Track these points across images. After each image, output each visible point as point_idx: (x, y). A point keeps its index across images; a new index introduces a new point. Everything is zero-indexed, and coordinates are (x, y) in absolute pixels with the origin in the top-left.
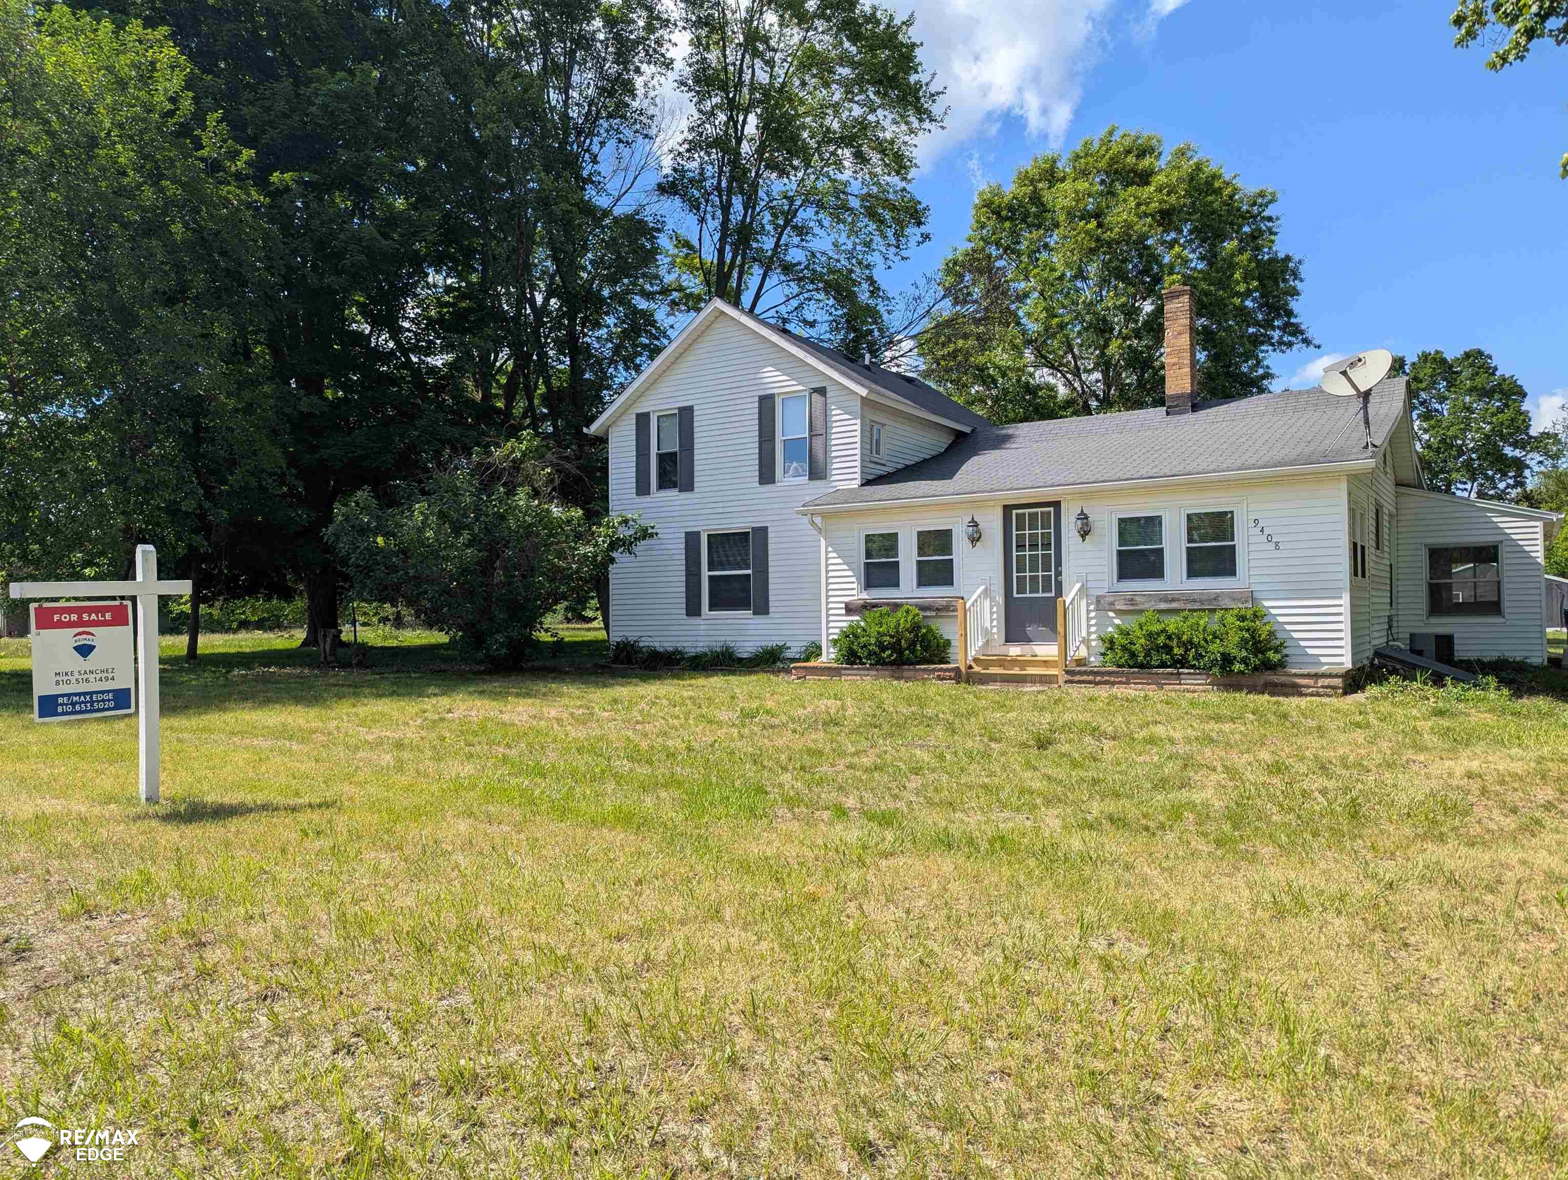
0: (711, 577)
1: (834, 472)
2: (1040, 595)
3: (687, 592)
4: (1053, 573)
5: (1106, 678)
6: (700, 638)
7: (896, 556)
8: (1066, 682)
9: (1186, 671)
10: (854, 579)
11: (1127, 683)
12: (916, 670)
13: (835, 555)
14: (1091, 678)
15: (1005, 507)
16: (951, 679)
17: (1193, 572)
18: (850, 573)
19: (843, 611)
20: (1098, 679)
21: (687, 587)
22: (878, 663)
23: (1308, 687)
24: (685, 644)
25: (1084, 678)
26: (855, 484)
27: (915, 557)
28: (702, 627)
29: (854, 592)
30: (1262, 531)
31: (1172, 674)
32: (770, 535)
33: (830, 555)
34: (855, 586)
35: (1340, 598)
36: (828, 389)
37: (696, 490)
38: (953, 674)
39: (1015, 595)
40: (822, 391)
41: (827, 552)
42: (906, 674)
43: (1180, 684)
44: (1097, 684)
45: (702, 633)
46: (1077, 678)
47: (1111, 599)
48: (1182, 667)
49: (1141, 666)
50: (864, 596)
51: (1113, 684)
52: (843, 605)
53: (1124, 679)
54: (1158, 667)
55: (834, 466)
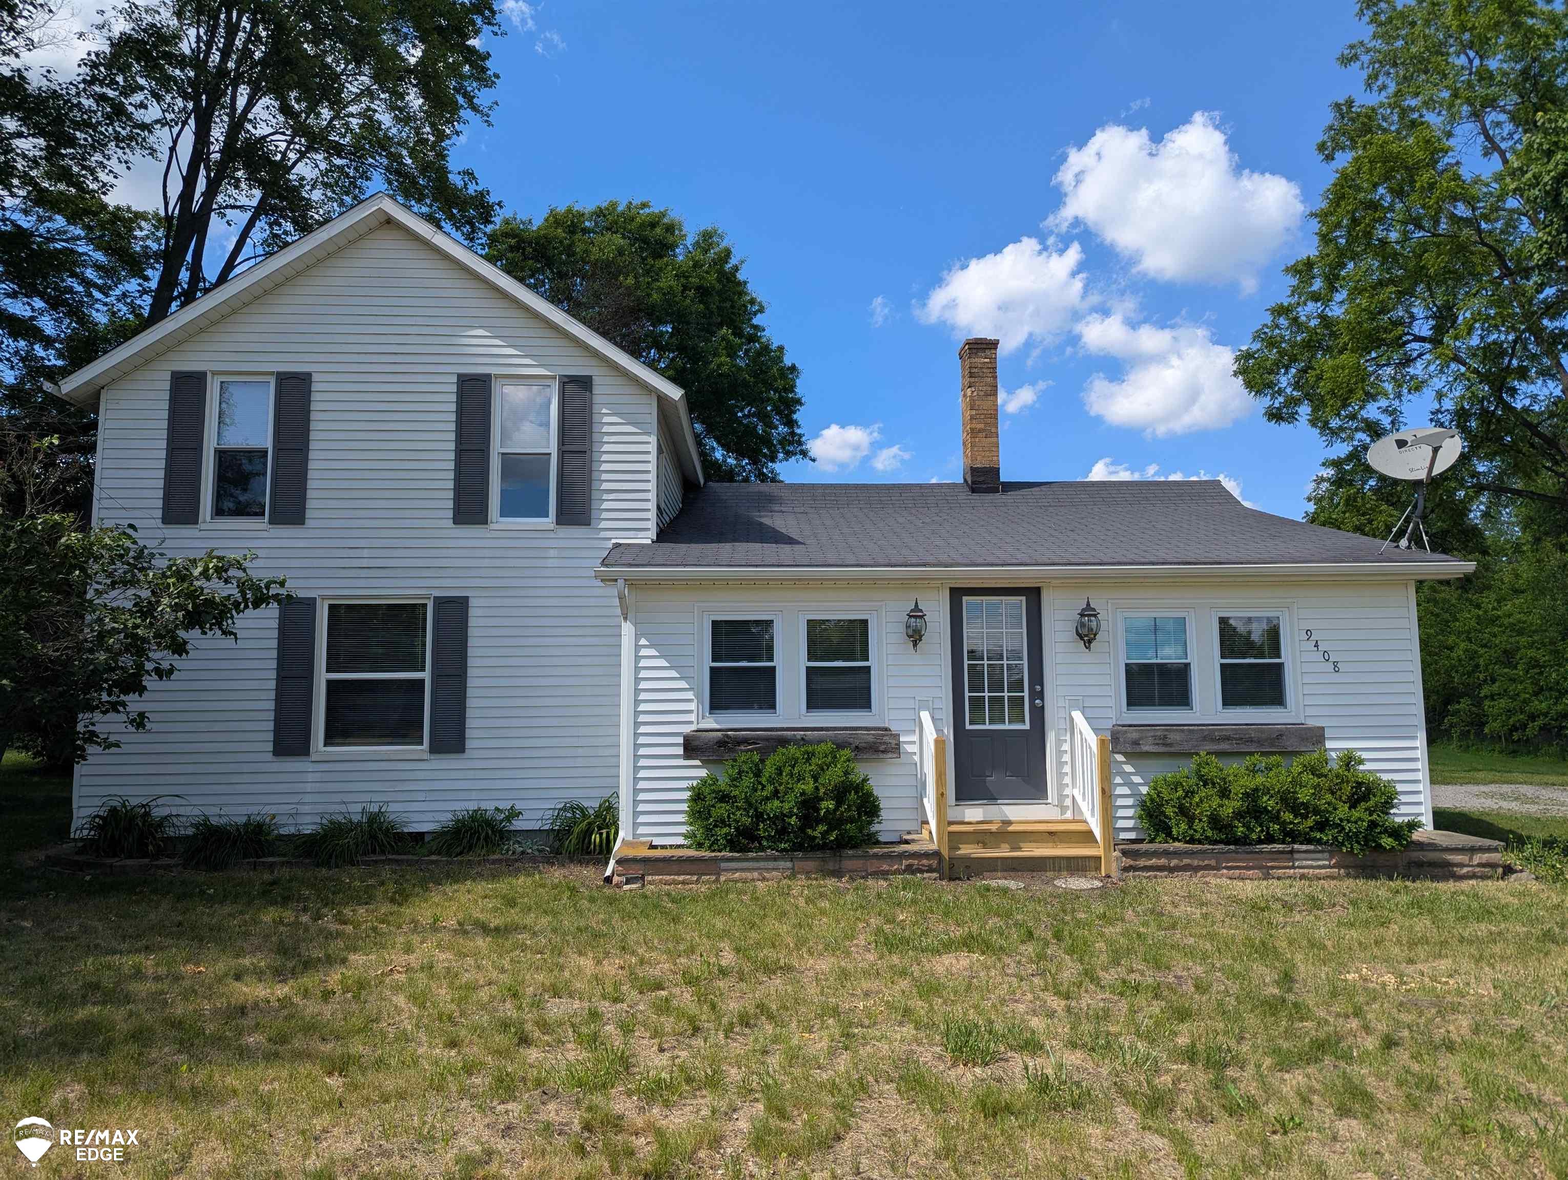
0: (330, 683)
1: (604, 515)
2: (1007, 726)
3: (278, 710)
4: (1026, 694)
5: (1186, 861)
6: (308, 798)
7: (771, 659)
8: (1126, 869)
9: (1304, 847)
10: (690, 695)
11: (1217, 868)
12: (866, 857)
13: (652, 652)
14: (1163, 861)
15: (953, 591)
16: (930, 870)
17: (1229, 700)
18: (683, 684)
19: (680, 751)
20: (1174, 862)
21: (279, 700)
22: (797, 847)
23: (1462, 865)
24: (272, 810)
25: (1154, 861)
26: (647, 537)
27: (802, 662)
28: (310, 777)
29: (693, 717)
30: (1316, 646)
31: (1282, 852)
32: (472, 612)
33: (643, 652)
34: (693, 706)
35: (1414, 738)
36: (596, 381)
37: (309, 523)
38: (934, 863)
39: (968, 727)
40: (584, 383)
41: (638, 647)
42: (848, 864)
43: (1293, 867)
44: (1171, 870)
45: (309, 787)
46: (1142, 862)
47: (1135, 735)
48: (1294, 842)
49: (1237, 841)
50: (710, 723)
51: (1196, 869)
52: (681, 740)
53: (1213, 863)
54: (1260, 841)
55: (605, 505)
